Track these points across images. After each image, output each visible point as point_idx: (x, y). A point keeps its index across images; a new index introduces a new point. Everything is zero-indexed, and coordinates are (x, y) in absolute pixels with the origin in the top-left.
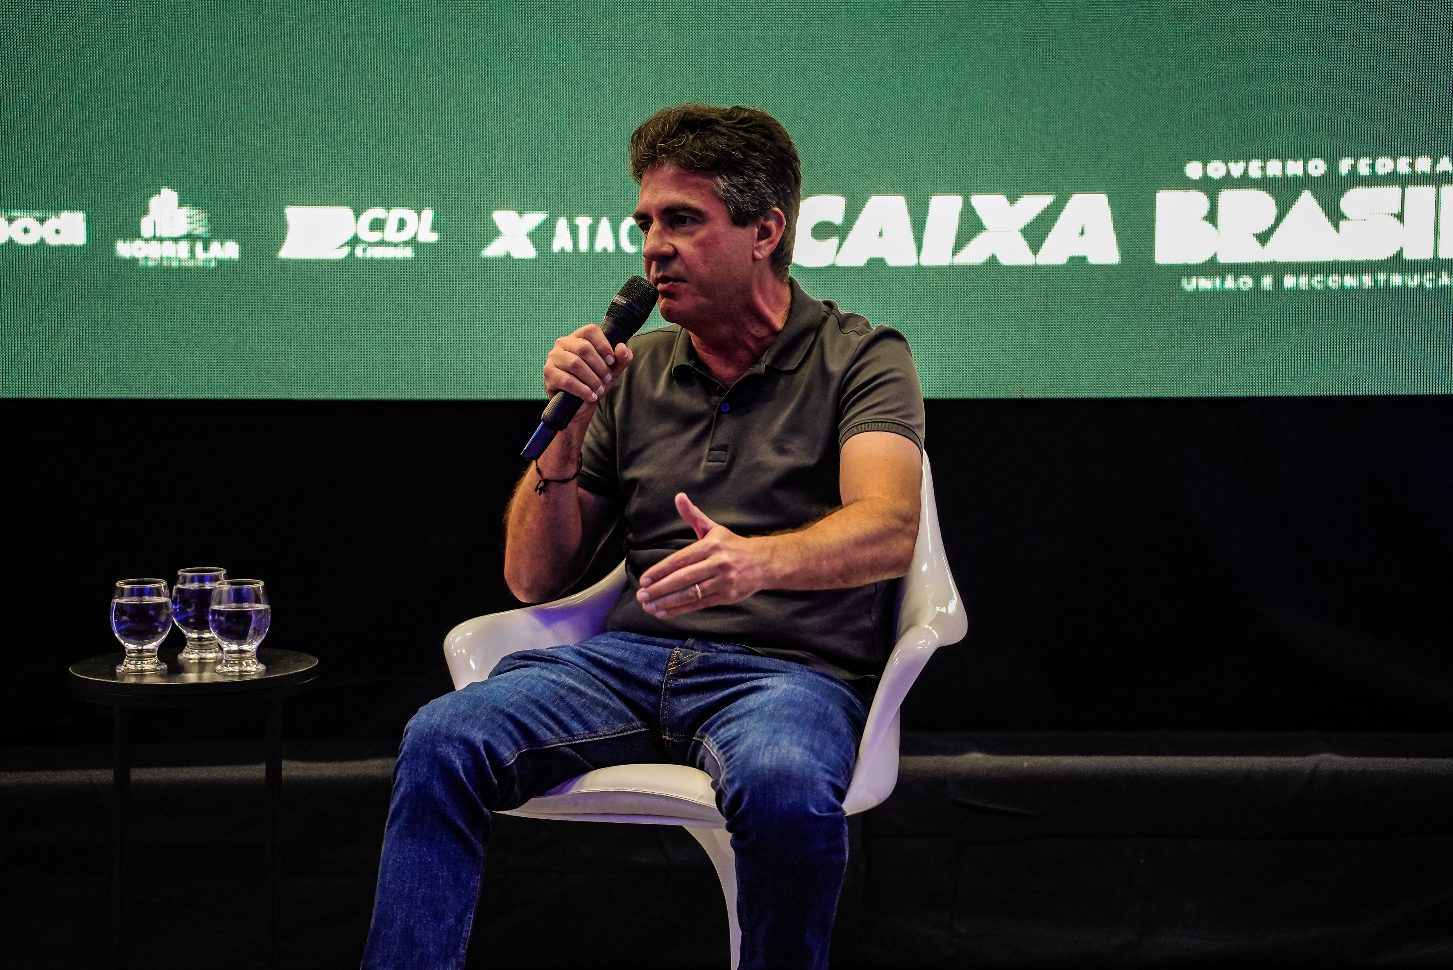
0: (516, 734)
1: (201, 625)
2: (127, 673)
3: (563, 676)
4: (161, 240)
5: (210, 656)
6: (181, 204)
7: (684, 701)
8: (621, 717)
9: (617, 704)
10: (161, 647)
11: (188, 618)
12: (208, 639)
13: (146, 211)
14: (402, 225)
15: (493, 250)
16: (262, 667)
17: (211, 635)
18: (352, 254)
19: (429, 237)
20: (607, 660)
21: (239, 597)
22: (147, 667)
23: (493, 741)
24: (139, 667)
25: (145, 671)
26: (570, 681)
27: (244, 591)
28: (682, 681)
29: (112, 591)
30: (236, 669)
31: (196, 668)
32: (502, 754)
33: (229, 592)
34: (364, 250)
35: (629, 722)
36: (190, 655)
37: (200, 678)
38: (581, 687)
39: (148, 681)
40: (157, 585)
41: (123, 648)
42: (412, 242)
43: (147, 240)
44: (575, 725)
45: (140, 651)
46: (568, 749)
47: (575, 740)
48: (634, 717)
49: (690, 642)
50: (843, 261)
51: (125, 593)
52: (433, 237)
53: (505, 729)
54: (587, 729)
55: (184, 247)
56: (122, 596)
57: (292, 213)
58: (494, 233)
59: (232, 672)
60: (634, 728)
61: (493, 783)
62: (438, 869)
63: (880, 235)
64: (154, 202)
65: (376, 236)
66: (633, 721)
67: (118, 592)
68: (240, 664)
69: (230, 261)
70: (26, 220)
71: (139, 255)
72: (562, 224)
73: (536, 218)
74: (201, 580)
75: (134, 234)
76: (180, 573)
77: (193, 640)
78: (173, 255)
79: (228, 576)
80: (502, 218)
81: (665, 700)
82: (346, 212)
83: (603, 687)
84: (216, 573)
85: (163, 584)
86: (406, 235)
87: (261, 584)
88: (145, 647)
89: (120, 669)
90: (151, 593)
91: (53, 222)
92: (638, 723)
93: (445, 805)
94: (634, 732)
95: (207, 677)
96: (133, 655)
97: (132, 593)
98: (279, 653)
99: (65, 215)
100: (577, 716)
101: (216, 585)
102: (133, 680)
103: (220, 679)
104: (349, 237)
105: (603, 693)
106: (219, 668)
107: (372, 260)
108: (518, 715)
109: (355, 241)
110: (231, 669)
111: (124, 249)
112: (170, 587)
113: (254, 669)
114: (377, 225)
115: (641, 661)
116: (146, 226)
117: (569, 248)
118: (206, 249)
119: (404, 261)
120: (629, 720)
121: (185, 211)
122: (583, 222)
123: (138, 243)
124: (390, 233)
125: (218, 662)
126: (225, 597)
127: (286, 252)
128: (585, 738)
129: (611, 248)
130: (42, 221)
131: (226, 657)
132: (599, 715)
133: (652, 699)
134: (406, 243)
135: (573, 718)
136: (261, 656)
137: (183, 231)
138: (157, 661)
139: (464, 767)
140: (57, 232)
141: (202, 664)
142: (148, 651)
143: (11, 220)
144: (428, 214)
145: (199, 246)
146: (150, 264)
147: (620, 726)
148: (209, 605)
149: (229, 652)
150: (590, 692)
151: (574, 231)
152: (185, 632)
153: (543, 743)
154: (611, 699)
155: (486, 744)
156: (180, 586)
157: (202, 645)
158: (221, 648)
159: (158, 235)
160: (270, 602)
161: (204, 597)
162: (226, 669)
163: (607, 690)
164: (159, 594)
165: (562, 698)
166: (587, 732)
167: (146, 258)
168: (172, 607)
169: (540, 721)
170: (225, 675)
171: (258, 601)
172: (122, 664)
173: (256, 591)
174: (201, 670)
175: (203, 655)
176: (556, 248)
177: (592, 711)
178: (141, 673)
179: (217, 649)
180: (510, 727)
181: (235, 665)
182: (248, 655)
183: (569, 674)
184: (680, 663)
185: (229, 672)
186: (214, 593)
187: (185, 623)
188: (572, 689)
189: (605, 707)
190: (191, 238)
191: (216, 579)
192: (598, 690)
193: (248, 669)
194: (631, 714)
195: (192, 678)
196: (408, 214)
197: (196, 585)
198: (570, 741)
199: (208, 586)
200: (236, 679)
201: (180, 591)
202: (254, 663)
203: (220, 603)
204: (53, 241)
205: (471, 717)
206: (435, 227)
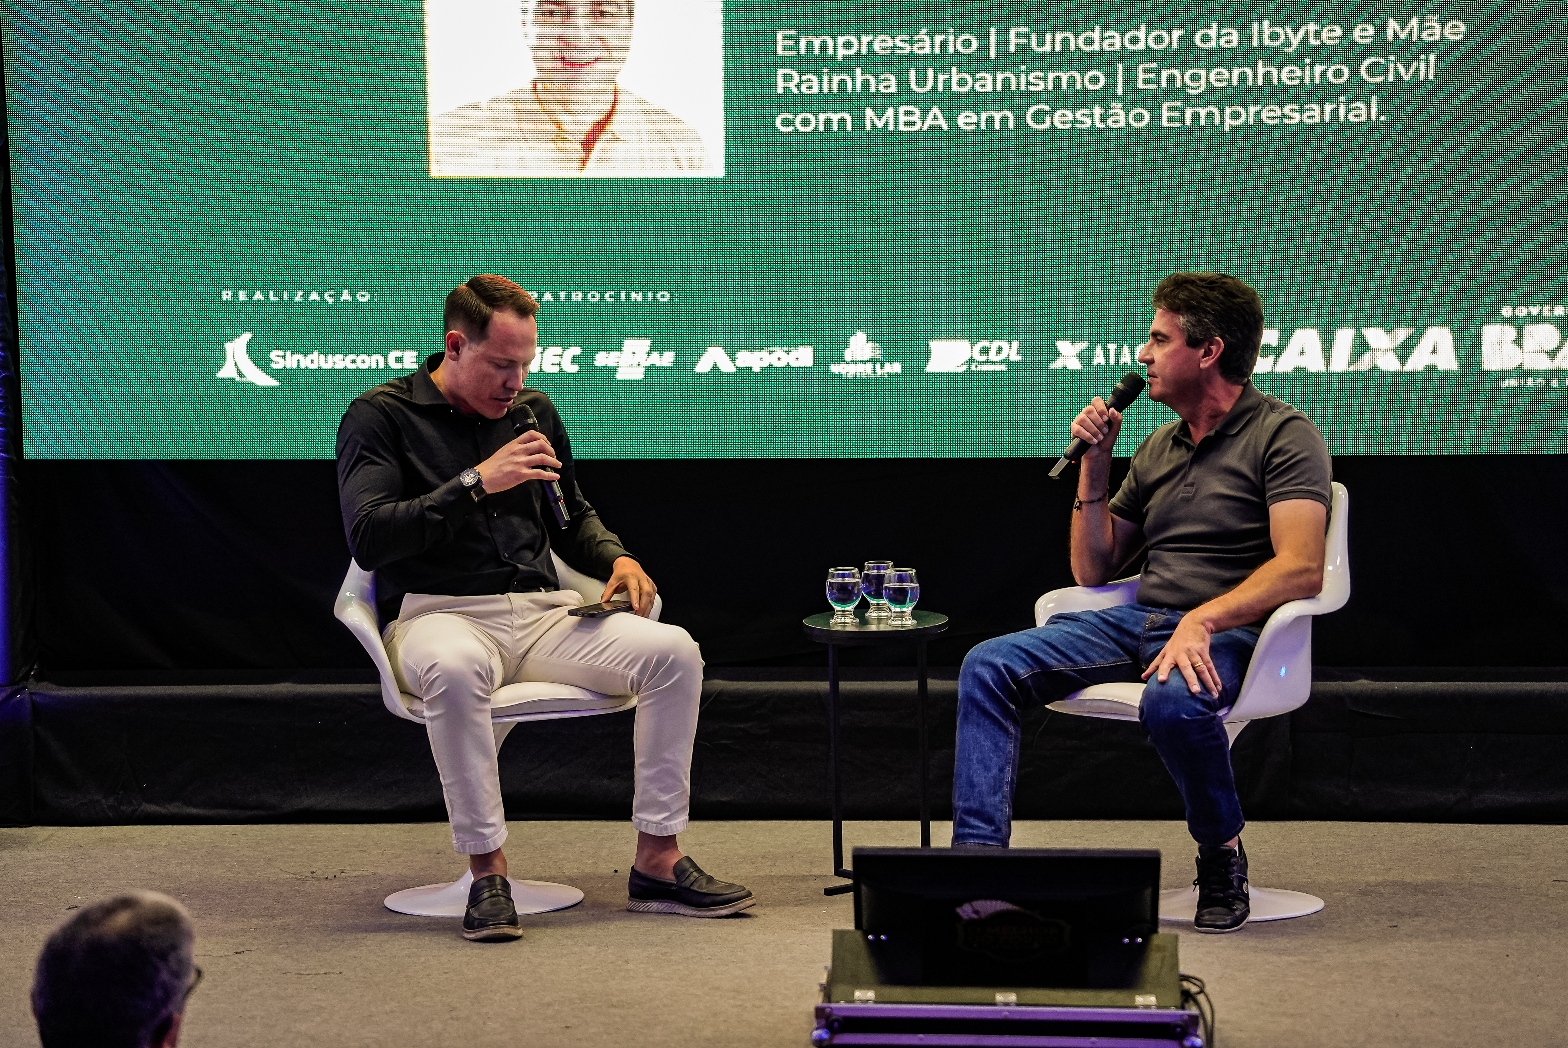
0: (1029, 660)
1: (879, 596)
2: (836, 624)
3: (1076, 629)
4: (856, 362)
5: (884, 614)
6: (868, 341)
7: (1153, 645)
8: (1114, 653)
9: (1111, 645)
10: (856, 608)
11: (871, 592)
12: (882, 604)
13: (847, 346)
14: (1000, 350)
15: (1056, 365)
16: (915, 622)
17: (884, 602)
18: (969, 368)
19: (1015, 357)
20: (1111, 619)
21: (901, 579)
22: (848, 621)
23: (1010, 664)
24: (843, 621)
25: (846, 623)
26: (1080, 632)
27: (904, 576)
28: (1153, 633)
29: (826, 575)
30: (900, 623)
31: (876, 622)
32: (1018, 672)
33: (895, 576)
34: (976, 366)
35: (1119, 657)
36: (872, 614)
37: (878, 628)
38: (1088, 636)
39: (848, 629)
40: (853, 571)
41: (833, 609)
42: (1006, 361)
43: (848, 363)
44: (1079, 658)
45: (843, 611)
46: (1070, 672)
47: (1078, 667)
48: (1124, 654)
49: (1165, 610)
50: (1279, 369)
51: (835, 576)
52: (1018, 358)
53: (1020, 657)
54: (1087, 660)
55: (869, 368)
56: (833, 577)
57: (933, 345)
58: (1057, 354)
59: (897, 624)
60: (1123, 661)
61: (1013, 689)
62: (984, 741)
63: (1302, 353)
64: (853, 340)
65: (984, 358)
66: (1123, 656)
67: (830, 575)
68: (902, 620)
69: (897, 374)
70: (779, 352)
71: (843, 372)
72: (1099, 349)
73: (1082, 345)
74: (878, 568)
75: (841, 360)
76: (866, 564)
77: (874, 605)
78: (863, 371)
79: (895, 566)
80: (1063, 346)
81: (1142, 644)
82: (965, 344)
83: (1105, 636)
84: (887, 565)
85: (856, 570)
86: (1002, 357)
87: (914, 571)
88: (846, 609)
89: (832, 621)
90: (849, 576)
91: (794, 354)
92: (1127, 657)
93: (984, 702)
94: (1123, 663)
95: (883, 627)
96: (839, 613)
97: (838, 576)
98: (925, 613)
99: (801, 349)
100: (1080, 653)
101: (887, 571)
102: (839, 628)
103: (890, 629)
104: (967, 358)
105: (1103, 639)
106: (889, 622)
107: (981, 372)
108: (1031, 650)
109: (971, 361)
110: (896, 623)
111: (835, 368)
112: (860, 572)
113: (910, 623)
114: (985, 351)
115: (1132, 620)
116: (848, 355)
117: (1103, 362)
118: (882, 367)
119: (1001, 372)
120: (1120, 656)
121: (870, 345)
122: (1112, 347)
123: (843, 365)
124: (993, 356)
125: (889, 618)
126: (892, 579)
127: (931, 368)
128: (1085, 666)
129: (1129, 362)
130: (788, 352)
131: (894, 615)
132: (1097, 652)
133: (1135, 643)
134: (1002, 362)
135: (1077, 654)
136: (914, 615)
137: (868, 357)
138: (853, 617)
139: (993, 680)
140: (797, 359)
141: (879, 620)
142: (848, 611)
143: (771, 352)
144: (1015, 344)
145: (878, 366)
146: (850, 377)
147: (1112, 659)
148: (883, 584)
149: (895, 612)
150: (1093, 638)
151: (1106, 352)
152: (869, 600)
153: (1051, 667)
154: (1108, 643)
155: (1005, 666)
156: (866, 572)
157: (879, 607)
158: (890, 610)
159: (854, 359)
160: (919, 583)
161: (880, 579)
162: (893, 623)
163: (1107, 638)
164: (854, 577)
165: (1071, 642)
166: (1088, 662)
167: (847, 373)
168: (861, 585)
169: (1050, 656)
170: (893, 626)
171: (912, 582)
172: (833, 619)
173: (911, 575)
174: (879, 623)
175: (880, 614)
176: (1095, 363)
177: (1092, 650)
178: (844, 624)
179: (888, 610)
180: (1024, 656)
181: (899, 620)
182: (906, 614)
183: (1082, 628)
184: (1152, 622)
185: (895, 624)
186: (886, 576)
187: (869, 594)
188: (1080, 637)
189: (1103, 647)
190: (873, 361)
191: (888, 568)
192: (1100, 638)
193: (907, 623)
194: (1122, 652)
195: (873, 628)
196: (1004, 344)
197: (875, 572)
198: (1074, 667)
199: (882, 572)
200: (900, 629)
201: (867, 575)
202: (910, 619)
203: (890, 583)
204: (795, 364)
205: (996, 650)
206: (1019, 353)
